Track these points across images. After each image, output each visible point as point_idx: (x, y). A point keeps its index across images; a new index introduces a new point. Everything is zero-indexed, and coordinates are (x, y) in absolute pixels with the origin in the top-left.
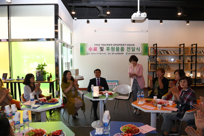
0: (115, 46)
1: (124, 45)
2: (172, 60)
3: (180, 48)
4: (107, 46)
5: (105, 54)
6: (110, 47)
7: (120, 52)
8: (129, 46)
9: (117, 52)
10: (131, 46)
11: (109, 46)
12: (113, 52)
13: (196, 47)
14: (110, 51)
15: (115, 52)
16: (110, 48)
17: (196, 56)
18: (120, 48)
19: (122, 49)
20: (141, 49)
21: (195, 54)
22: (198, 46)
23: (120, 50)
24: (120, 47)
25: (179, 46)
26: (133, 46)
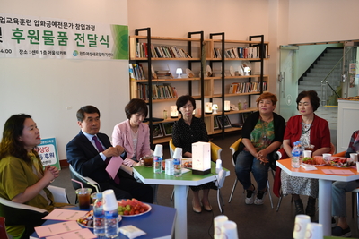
0: (42, 29)
1: (66, 25)
2: (179, 71)
3: (190, 43)
4: (15, 26)
5: (9, 51)
6: (25, 28)
7: (57, 48)
8: (80, 32)
9: (48, 48)
10: (87, 32)
11: (20, 27)
12: (35, 47)
13: (223, 41)
14: (26, 44)
15: (42, 47)
16: (25, 34)
17: (223, 61)
18: (56, 35)
19: (63, 40)
20: (112, 42)
21: (219, 58)
22: (226, 39)
23: (56, 41)
24: (56, 31)
25: (186, 37)
26: (90, 32)
